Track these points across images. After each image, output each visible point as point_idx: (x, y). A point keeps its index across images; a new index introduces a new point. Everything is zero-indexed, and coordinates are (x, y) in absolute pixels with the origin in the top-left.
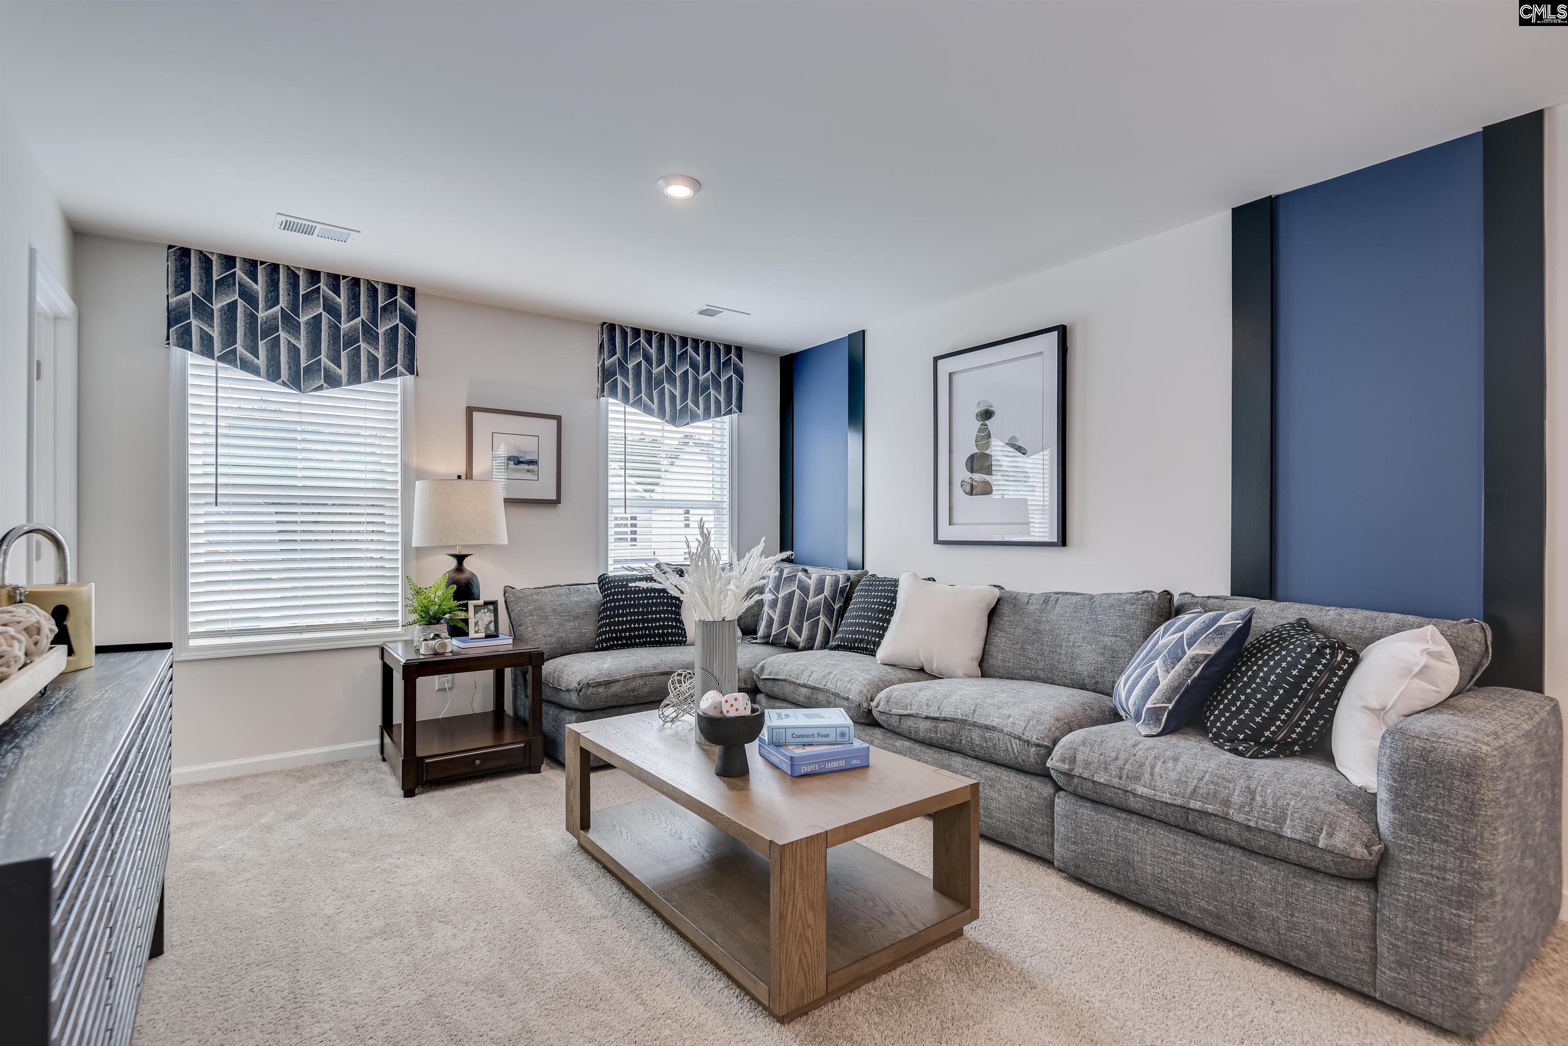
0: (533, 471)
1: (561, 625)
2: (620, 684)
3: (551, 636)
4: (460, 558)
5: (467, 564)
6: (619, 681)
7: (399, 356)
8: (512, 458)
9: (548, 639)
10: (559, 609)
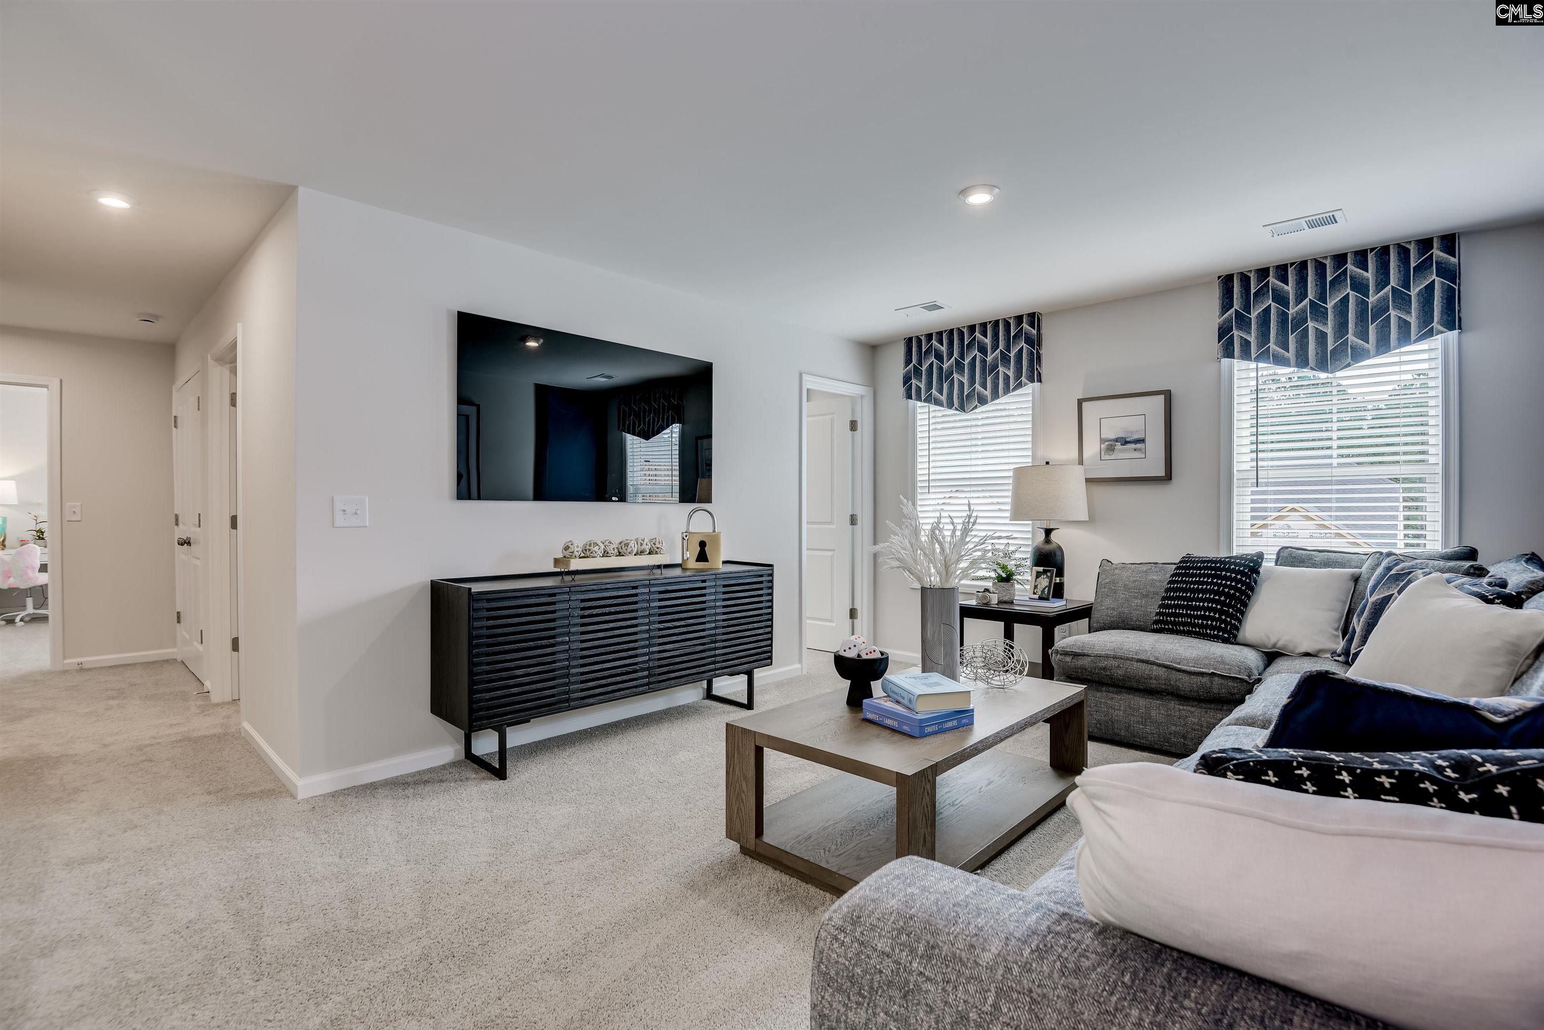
0: (1140, 450)
1: (1127, 600)
2: (1089, 659)
3: (1113, 609)
4: (1048, 532)
5: (1054, 536)
6: (1088, 656)
7: (1024, 371)
8: (1119, 440)
9: (1110, 612)
10: (1131, 585)
